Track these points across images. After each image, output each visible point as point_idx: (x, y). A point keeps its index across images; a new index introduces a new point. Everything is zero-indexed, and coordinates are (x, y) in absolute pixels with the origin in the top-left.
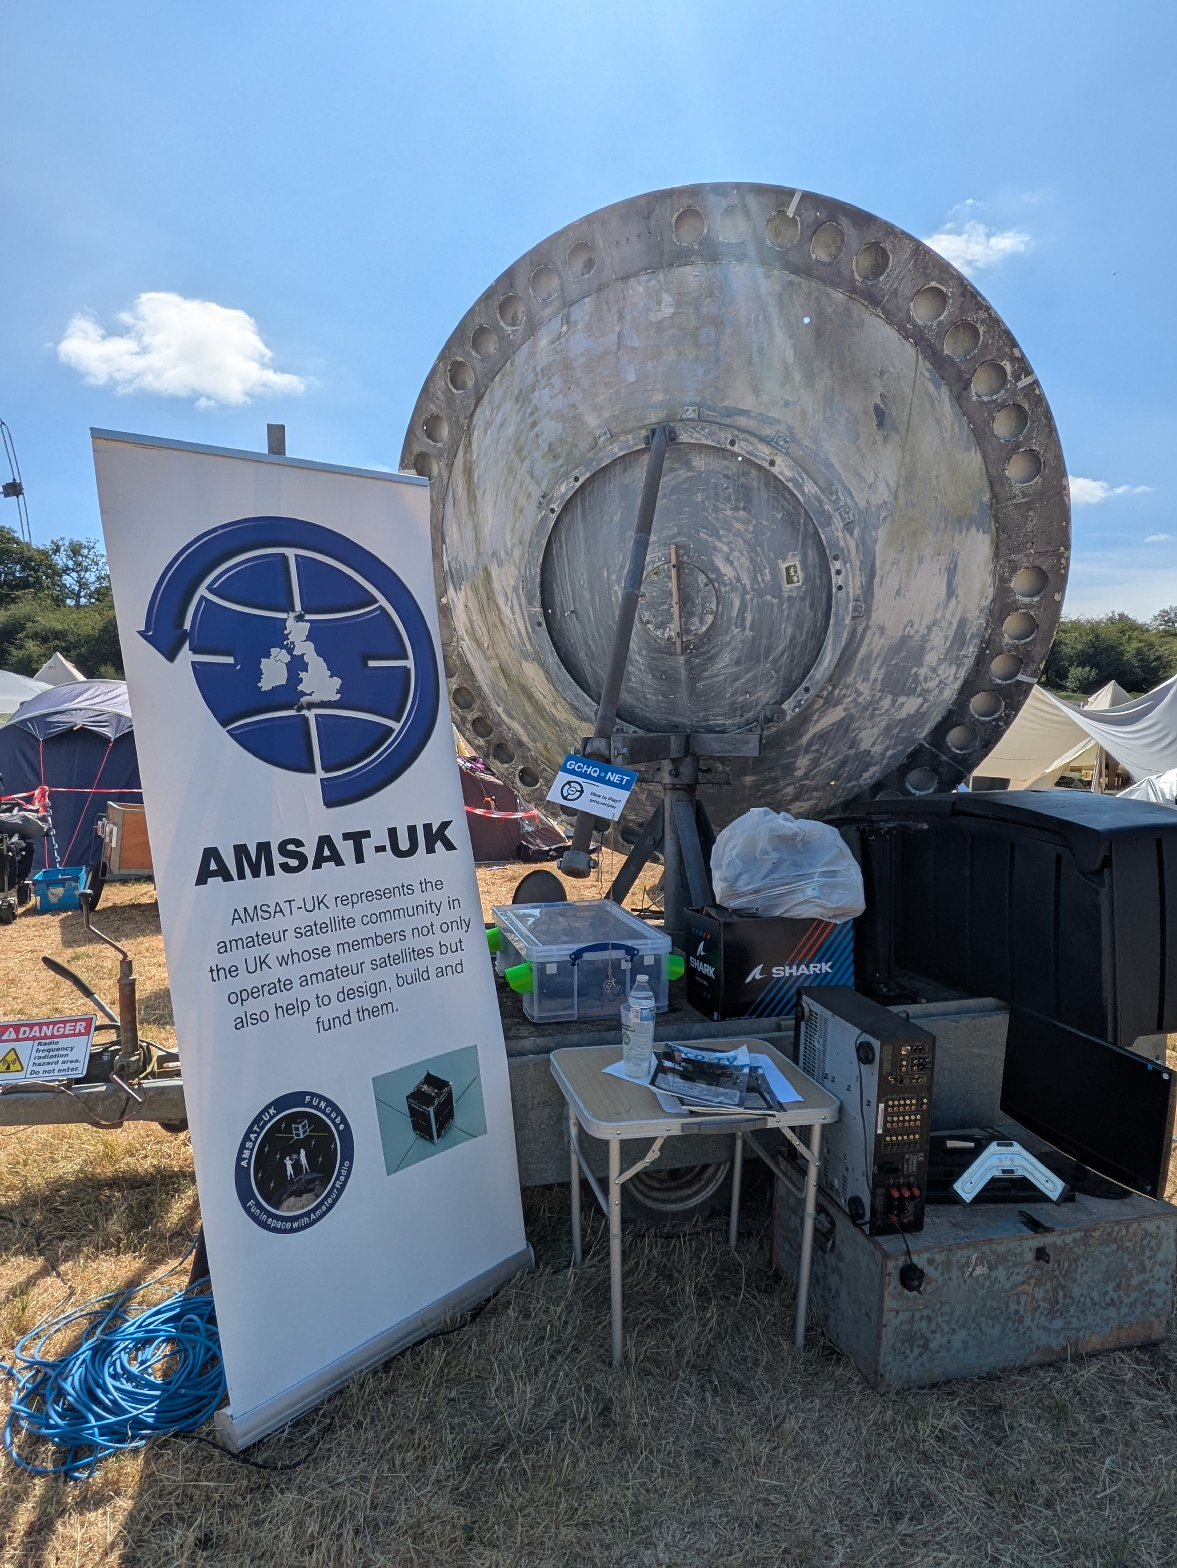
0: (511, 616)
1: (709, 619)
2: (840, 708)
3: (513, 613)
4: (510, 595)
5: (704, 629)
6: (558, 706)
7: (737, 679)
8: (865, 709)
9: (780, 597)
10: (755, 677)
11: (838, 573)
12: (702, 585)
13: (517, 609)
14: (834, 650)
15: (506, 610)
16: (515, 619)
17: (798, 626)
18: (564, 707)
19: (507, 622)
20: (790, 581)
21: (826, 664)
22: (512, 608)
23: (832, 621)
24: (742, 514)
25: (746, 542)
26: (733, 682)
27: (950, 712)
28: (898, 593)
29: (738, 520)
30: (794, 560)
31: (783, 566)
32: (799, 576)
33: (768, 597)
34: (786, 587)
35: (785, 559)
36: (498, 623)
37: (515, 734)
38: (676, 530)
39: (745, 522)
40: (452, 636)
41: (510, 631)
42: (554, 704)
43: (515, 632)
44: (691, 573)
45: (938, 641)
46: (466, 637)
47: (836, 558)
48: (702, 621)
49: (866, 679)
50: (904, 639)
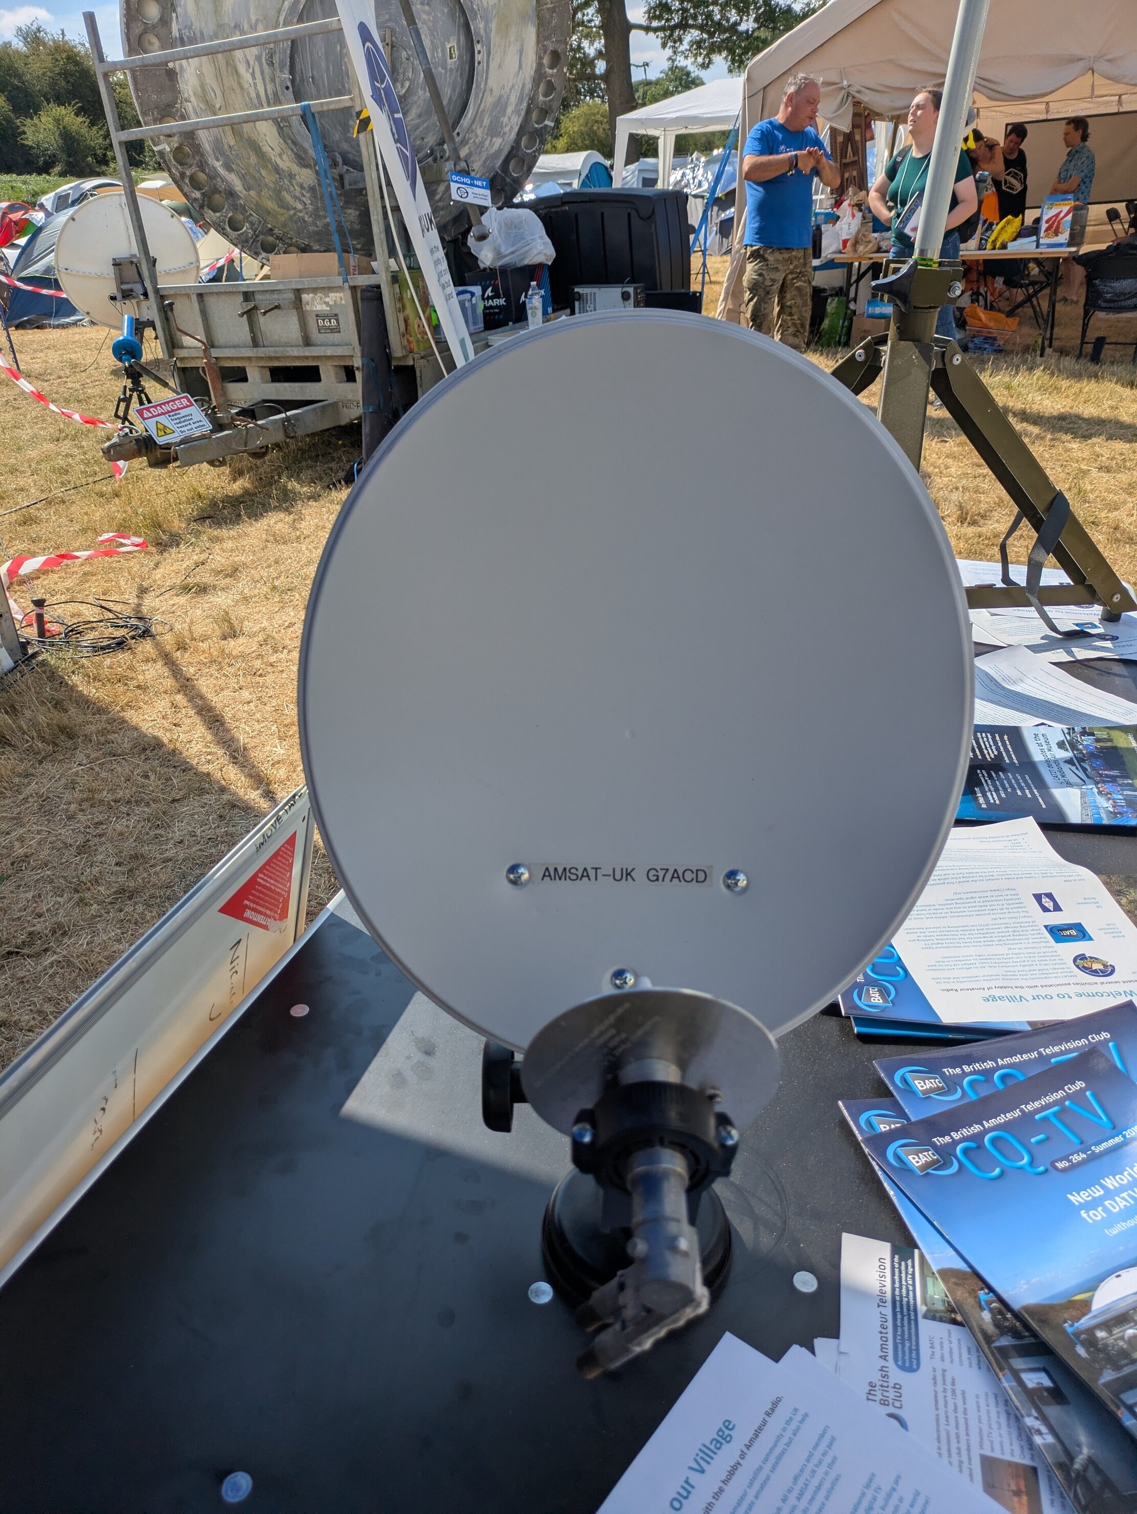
0: (250, 80)
1: (407, 84)
2: (467, 147)
3: (254, 78)
4: (252, 63)
5: (404, 91)
6: (285, 157)
7: (418, 128)
8: (478, 147)
9: (446, 69)
10: (428, 127)
11: (479, 52)
12: (404, 60)
13: (258, 75)
14: (474, 105)
15: (247, 77)
16: (255, 84)
17: (454, 90)
18: (288, 156)
19: (246, 86)
20: (451, 57)
21: (469, 115)
22: (253, 75)
23: (474, 86)
24: (427, 8)
25: (429, 29)
26: (415, 130)
27: (512, 147)
28: (499, 67)
29: (424, 12)
30: (453, 43)
31: (448, 46)
32: (456, 54)
33: (440, 69)
34: (449, 61)
35: (449, 42)
36: (236, 86)
37: (228, 184)
38: (387, 17)
39: (429, 14)
40: (177, 98)
41: (249, 94)
42: (280, 155)
43: (253, 95)
44: (398, 51)
45: (513, 99)
46: (193, 99)
47: (478, 42)
48: (402, 86)
49: (481, 126)
50: (500, 97)
